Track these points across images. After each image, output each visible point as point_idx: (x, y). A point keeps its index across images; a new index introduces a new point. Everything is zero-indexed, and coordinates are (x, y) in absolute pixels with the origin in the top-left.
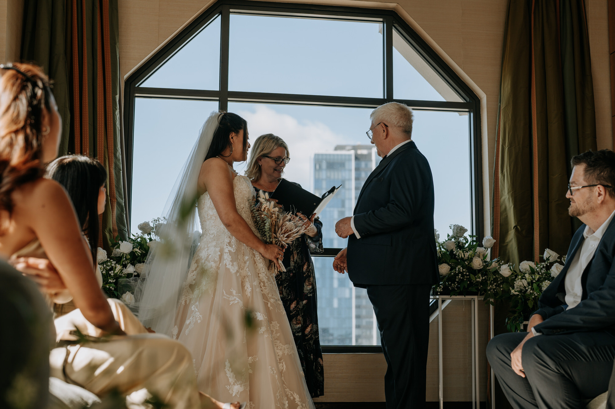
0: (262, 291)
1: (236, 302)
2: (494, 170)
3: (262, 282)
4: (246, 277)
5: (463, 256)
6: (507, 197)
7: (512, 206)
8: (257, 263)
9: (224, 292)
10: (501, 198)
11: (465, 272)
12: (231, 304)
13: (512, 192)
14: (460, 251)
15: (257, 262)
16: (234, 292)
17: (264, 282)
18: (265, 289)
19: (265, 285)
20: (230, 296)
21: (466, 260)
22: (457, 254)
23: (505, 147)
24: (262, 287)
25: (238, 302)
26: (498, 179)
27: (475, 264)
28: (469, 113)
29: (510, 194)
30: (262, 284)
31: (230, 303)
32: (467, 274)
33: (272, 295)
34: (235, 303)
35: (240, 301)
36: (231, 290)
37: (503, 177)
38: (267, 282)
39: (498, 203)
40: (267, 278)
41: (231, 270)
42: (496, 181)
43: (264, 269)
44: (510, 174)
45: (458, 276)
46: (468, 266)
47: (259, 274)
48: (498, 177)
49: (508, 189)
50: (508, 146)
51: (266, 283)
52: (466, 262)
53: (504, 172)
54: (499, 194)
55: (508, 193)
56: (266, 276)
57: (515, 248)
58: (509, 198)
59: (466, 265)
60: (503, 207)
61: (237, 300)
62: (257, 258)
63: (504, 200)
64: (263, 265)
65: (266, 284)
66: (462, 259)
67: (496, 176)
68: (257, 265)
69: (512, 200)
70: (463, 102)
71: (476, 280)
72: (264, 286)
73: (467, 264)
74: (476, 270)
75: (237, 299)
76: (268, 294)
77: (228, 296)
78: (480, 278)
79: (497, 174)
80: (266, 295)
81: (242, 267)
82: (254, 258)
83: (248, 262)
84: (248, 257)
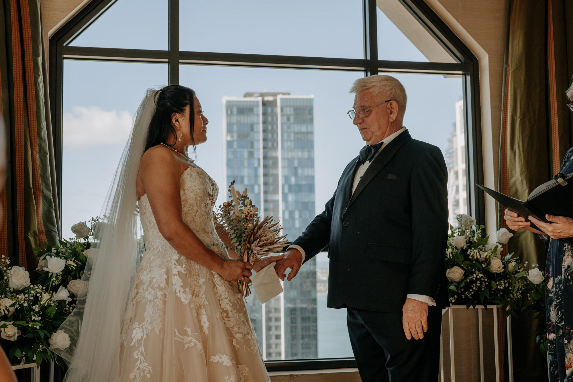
0: (225, 323)
1: (193, 344)
2: (501, 146)
3: (224, 311)
4: (203, 306)
5: (479, 257)
6: (520, 178)
7: (526, 190)
8: (217, 286)
9: (176, 331)
10: (510, 179)
11: (483, 278)
12: (185, 348)
13: (526, 173)
14: (475, 250)
15: (217, 284)
16: (189, 331)
17: (227, 312)
18: (229, 321)
19: (229, 315)
20: (184, 337)
21: (482, 262)
22: (471, 254)
23: (516, 118)
24: (225, 318)
25: (195, 345)
26: (505, 156)
27: (494, 266)
28: (464, 76)
29: (523, 175)
30: (225, 314)
31: (185, 346)
32: (486, 280)
33: (239, 328)
34: (191, 347)
35: (197, 343)
36: (184, 328)
37: (513, 155)
38: (231, 311)
39: (506, 186)
40: (231, 305)
41: (183, 300)
42: (503, 158)
43: (226, 293)
44: (523, 151)
45: (476, 283)
46: (485, 269)
47: (219, 301)
48: (505, 154)
49: (521, 170)
50: (520, 117)
51: (230, 313)
52: (483, 265)
53: (514, 147)
54: (508, 174)
55: (521, 174)
56: (229, 303)
57: (531, 240)
58: (522, 180)
59: (483, 268)
60: (513, 190)
61: (194, 342)
62: (217, 279)
63: (515, 182)
64: (226, 288)
65: (230, 314)
66: (477, 260)
67: (503, 152)
68: (217, 289)
69: (526, 183)
70: (456, 63)
71: (497, 287)
72: (227, 316)
73: (484, 266)
74: (494, 273)
75: (194, 340)
76: (233, 327)
77: (182, 337)
78: (502, 285)
79: (504, 150)
80: (230, 329)
81: (196, 293)
82: (213, 279)
83: (205, 286)
84: (205, 280)
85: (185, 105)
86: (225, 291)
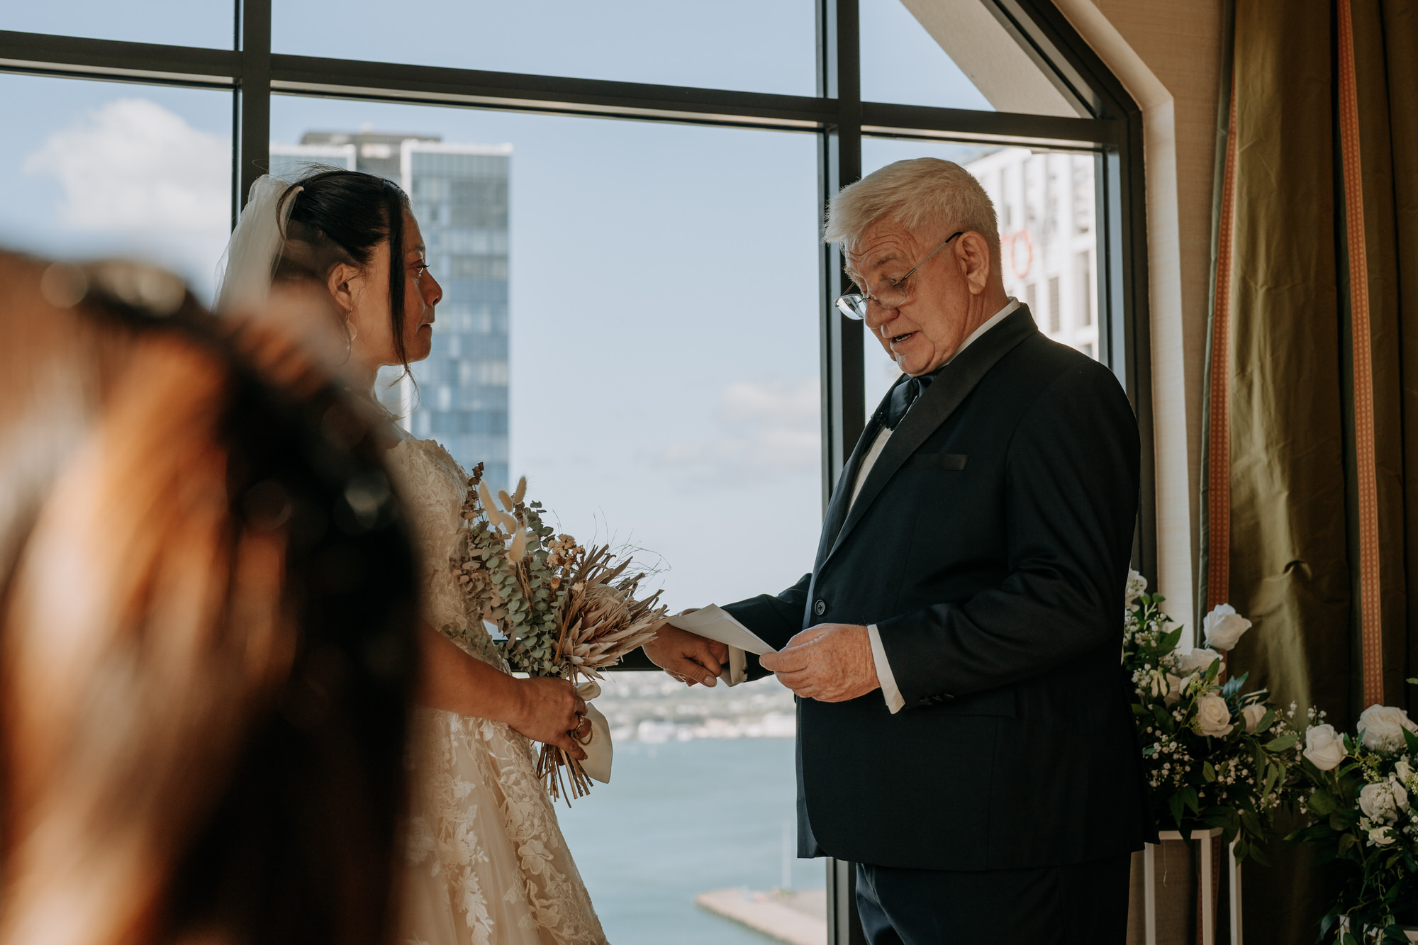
0: (534, 915)
2: (1210, 363)
3: (530, 877)
4: (469, 869)
5: (1164, 691)
6: (1264, 458)
7: (1280, 493)
8: (508, 800)
10: (1236, 459)
11: (1179, 752)
13: (1281, 445)
14: (1152, 672)
15: (509, 796)
17: (539, 880)
18: (548, 907)
19: (547, 890)
21: (1173, 708)
22: (1144, 683)
23: (1256, 284)
24: (534, 899)
26: (1221, 394)
27: (1207, 717)
28: (1101, 155)
29: (1275, 451)
30: (533, 888)
32: (1186, 758)
33: (576, 929)
37: (1245, 391)
38: (552, 878)
39: (1222, 478)
40: (551, 857)
42: (1215, 399)
43: (536, 821)
44: (1274, 382)
45: (1160, 768)
46: (1182, 726)
47: (517, 846)
48: (1221, 388)
49: (1268, 435)
50: (1266, 283)
51: (549, 882)
52: (1175, 713)
53: (1249, 370)
54: (1227, 446)
55: (1267, 448)
56: (546, 852)
57: (1294, 638)
58: (1269, 463)
59: (1177, 724)
60: (1243, 492)
62: (508, 777)
63: (1249, 469)
65: (550, 887)
66: (1160, 700)
67: (1215, 382)
68: (507, 808)
69: (1283, 472)
70: (1077, 116)
71: (1217, 778)
72: (542, 895)
73: (1179, 718)
74: (1205, 738)
76: (559, 927)
78: (1229, 772)
79: (1218, 376)
80: (553, 932)
81: (447, 828)
82: (497, 780)
83: (476, 807)
84: (473, 786)
85: (376, 239)
86: (533, 816)
